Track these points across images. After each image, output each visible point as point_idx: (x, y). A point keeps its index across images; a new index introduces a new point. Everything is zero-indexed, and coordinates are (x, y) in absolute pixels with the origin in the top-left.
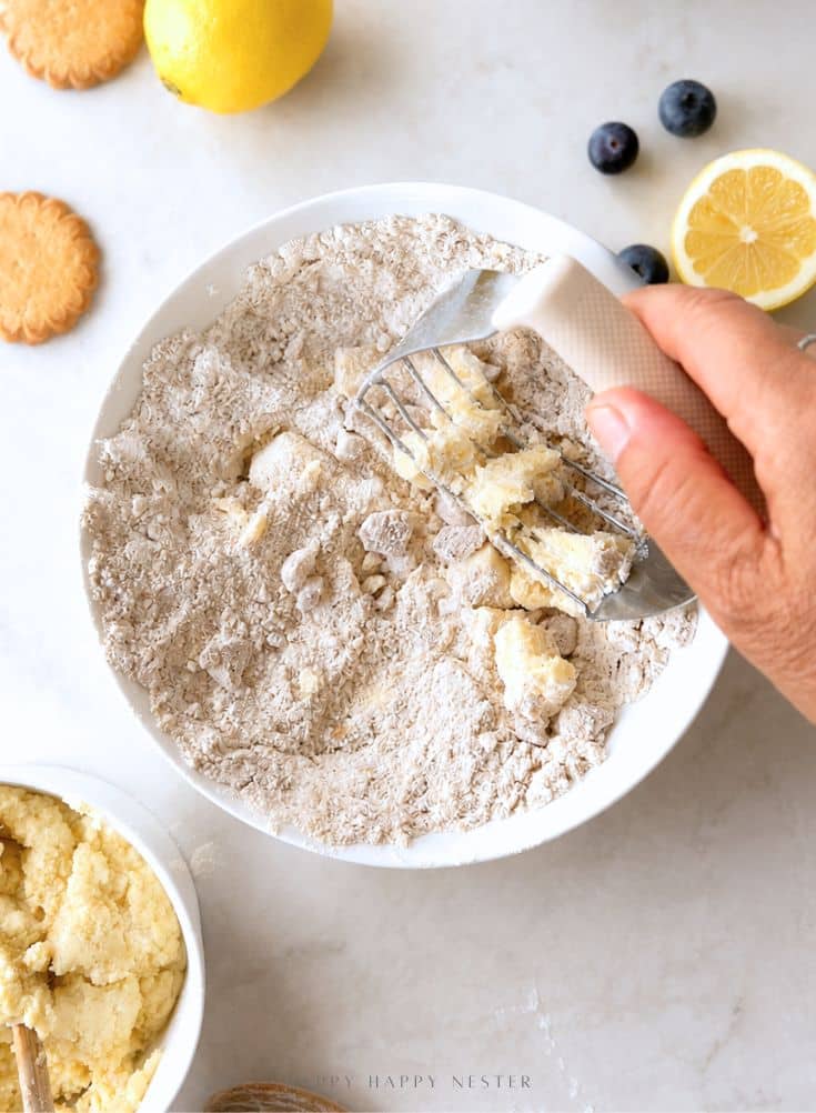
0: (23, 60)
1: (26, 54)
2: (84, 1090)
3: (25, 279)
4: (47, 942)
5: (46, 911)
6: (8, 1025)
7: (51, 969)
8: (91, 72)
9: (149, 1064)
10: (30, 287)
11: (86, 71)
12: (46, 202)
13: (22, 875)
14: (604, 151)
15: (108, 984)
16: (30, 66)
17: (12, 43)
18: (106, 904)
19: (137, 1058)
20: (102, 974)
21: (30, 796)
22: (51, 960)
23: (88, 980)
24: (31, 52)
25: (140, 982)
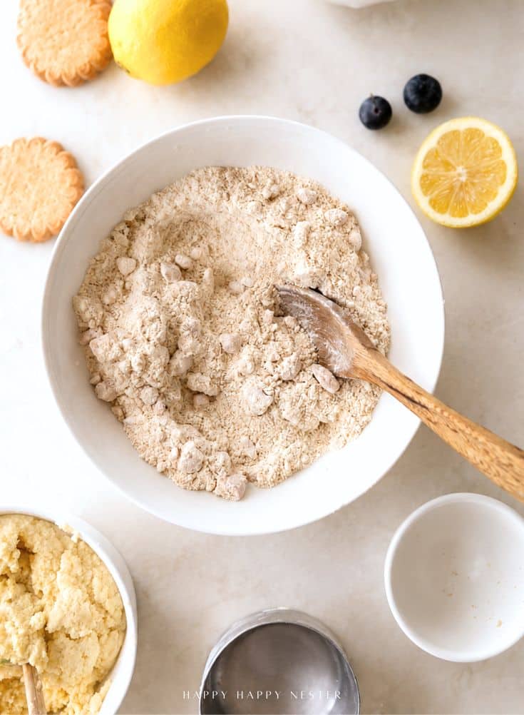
0: (32, 66)
1: (34, 61)
2: (65, 706)
3: (33, 197)
4: (44, 612)
5: (44, 593)
6: (20, 664)
7: (46, 629)
8: (77, 74)
9: (103, 689)
10: (36, 203)
11: (73, 73)
12: (46, 144)
13: (30, 570)
14: (369, 115)
15: (80, 638)
16: (36, 69)
17: (24, 54)
18: (80, 588)
19: (97, 686)
20: (76, 631)
21: (36, 521)
22: (46, 623)
23: (68, 636)
24: (37, 60)
25: (99, 637)
